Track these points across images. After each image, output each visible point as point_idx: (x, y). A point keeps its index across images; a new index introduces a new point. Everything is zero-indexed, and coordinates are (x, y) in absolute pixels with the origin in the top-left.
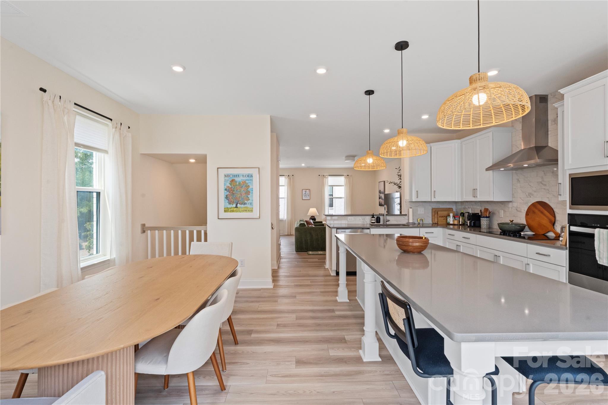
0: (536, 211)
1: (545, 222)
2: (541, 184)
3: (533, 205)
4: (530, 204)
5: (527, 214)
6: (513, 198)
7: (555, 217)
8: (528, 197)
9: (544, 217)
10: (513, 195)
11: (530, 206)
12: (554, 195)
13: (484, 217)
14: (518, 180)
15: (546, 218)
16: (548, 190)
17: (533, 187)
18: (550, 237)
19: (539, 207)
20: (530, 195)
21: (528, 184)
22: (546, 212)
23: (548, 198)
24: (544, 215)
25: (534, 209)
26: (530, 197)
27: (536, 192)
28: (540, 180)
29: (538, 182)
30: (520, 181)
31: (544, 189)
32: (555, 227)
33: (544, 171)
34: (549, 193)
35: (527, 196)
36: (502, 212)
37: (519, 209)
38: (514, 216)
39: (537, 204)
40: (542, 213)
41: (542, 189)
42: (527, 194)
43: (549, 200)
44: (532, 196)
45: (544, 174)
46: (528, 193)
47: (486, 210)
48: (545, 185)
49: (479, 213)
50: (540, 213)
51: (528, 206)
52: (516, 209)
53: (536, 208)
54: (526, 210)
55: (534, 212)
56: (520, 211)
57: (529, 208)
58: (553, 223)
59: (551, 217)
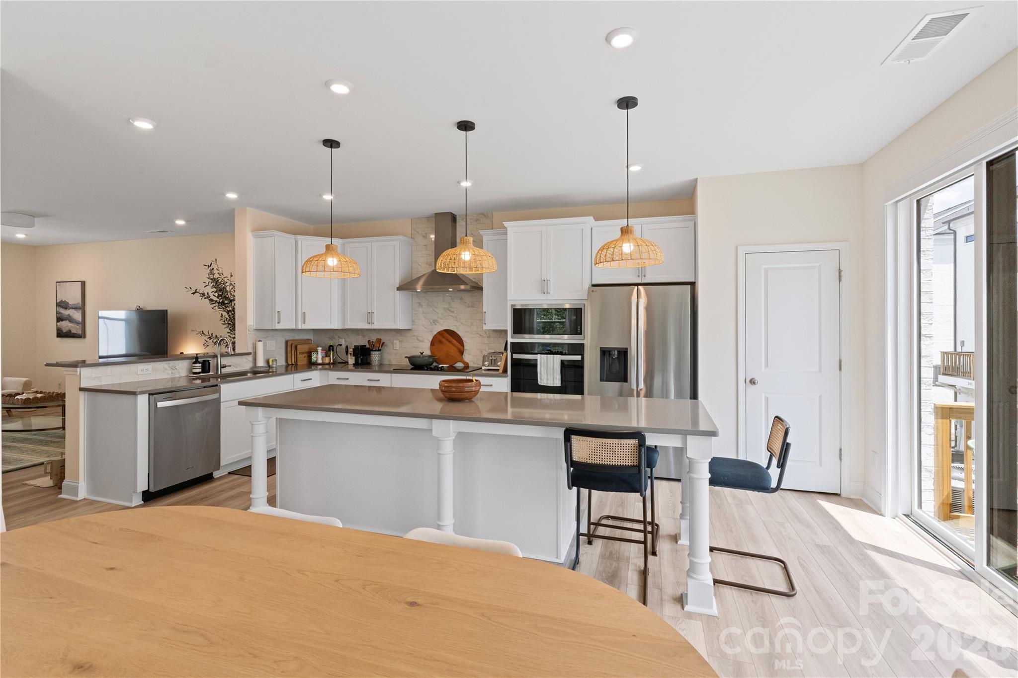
0: (444, 340)
1: (453, 351)
2: (448, 311)
3: (440, 333)
4: (435, 333)
5: (433, 343)
6: (413, 325)
7: (463, 346)
8: (432, 325)
9: (453, 347)
10: (413, 321)
11: (435, 335)
12: (462, 323)
13: (375, 351)
14: (420, 304)
15: (456, 349)
16: (456, 318)
17: (438, 313)
18: (459, 368)
19: (447, 335)
20: (435, 322)
21: (433, 309)
22: (454, 341)
23: (456, 326)
24: (453, 344)
25: (441, 338)
27: (441, 319)
28: (447, 306)
29: (445, 308)
30: (422, 306)
31: (452, 316)
32: (463, 356)
33: (451, 296)
34: (457, 321)
35: (431, 323)
36: (397, 343)
37: (421, 339)
38: (414, 347)
39: (444, 332)
40: (450, 342)
41: (449, 315)
42: (432, 321)
43: (457, 328)
44: (437, 324)
45: (452, 299)
47: (379, 340)
48: (453, 312)
49: (365, 346)
50: (446, 342)
51: (433, 335)
52: (418, 339)
53: (443, 337)
54: (431, 338)
55: (441, 342)
56: (422, 341)
57: (435, 337)
58: (462, 352)
59: (460, 346)
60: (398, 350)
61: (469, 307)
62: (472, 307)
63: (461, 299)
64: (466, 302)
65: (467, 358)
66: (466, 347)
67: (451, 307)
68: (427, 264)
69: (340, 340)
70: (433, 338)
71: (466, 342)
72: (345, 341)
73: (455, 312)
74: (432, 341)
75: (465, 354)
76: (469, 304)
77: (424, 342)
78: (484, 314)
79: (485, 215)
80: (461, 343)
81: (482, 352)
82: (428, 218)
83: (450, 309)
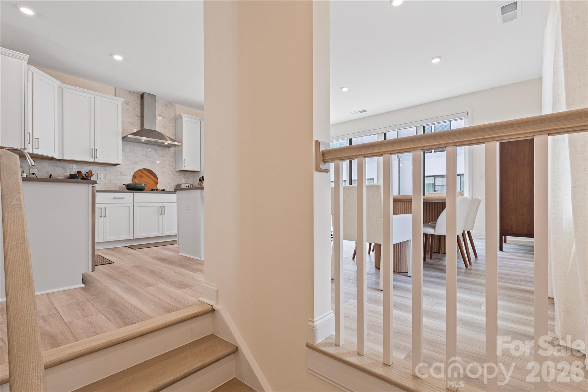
0: (144, 175)
2: (146, 157)
3: (140, 171)
4: (136, 170)
5: (134, 177)
7: (157, 179)
8: (134, 165)
9: (150, 180)
15: (153, 181)
16: (152, 162)
17: (138, 157)
19: (146, 172)
20: (135, 163)
21: (134, 155)
22: (152, 177)
23: (152, 167)
24: (151, 178)
25: (141, 174)
26: (136, 165)
27: (141, 161)
28: (146, 154)
29: (144, 155)
31: (149, 160)
35: (133, 163)
37: (124, 174)
38: (118, 179)
39: (142, 170)
40: (148, 176)
41: (147, 160)
42: (133, 162)
44: (138, 164)
46: (134, 161)
48: (150, 158)
50: (146, 177)
53: (143, 173)
54: (132, 174)
55: (141, 176)
56: (125, 175)
57: (136, 172)
58: (156, 183)
59: (155, 180)
60: (102, 180)
61: (161, 156)
62: (163, 156)
63: (155, 150)
64: (159, 153)
66: (159, 181)
68: (129, 122)
70: (134, 174)
71: (159, 177)
72: (39, 171)
75: (158, 185)
76: (161, 154)
77: (127, 176)
78: (184, 161)
79: (170, 103)
80: (156, 177)
81: (169, 183)
82: (131, 92)
83: (147, 155)
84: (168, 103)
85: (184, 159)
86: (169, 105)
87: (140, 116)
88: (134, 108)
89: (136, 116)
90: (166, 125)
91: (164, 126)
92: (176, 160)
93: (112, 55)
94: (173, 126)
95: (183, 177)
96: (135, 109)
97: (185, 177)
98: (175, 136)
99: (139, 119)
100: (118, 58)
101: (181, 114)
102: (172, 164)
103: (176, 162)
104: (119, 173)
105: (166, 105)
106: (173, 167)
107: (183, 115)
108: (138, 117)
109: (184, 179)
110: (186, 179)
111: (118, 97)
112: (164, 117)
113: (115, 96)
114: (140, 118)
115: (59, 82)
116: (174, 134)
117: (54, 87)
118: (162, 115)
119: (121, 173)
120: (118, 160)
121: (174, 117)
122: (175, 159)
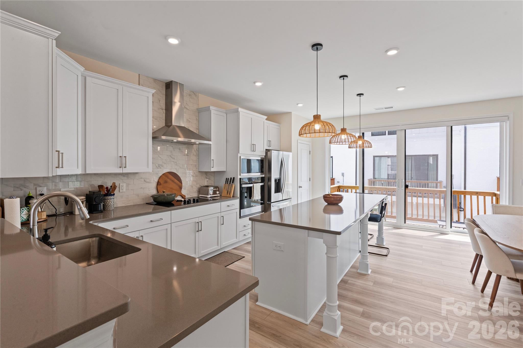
0: (168, 180)
1: (175, 187)
2: (170, 158)
3: (164, 175)
4: (160, 175)
5: (158, 183)
7: (181, 183)
8: (158, 168)
9: (175, 185)
11: (161, 176)
12: (180, 167)
15: (177, 186)
16: (176, 163)
17: (163, 159)
19: (170, 176)
20: (159, 166)
21: (159, 156)
22: (176, 181)
23: (176, 169)
24: (175, 183)
25: (166, 178)
26: (161, 168)
27: (166, 164)
28: (170, 154)
31: (173, 162)
33: (173, 147)
34: (176, 165)
36: (123, 186)
37: (148, 181)
38: (142, 188)
39: (167, 174)
40: (173, 181)
41: (171, 161)
42: (157, 166)
43: (177, 171)
44: (162, 168)
45: (173, 149)
46: (158, 164)
47: (114, 185)
48: (174, 159)
50: (170, 181)
51: (159, 177)
52: (144, 181)
53: (168, 177)
54: (156, 180)
55: (166, 182)
56: (148, 183)
58: (181, 188)
60: (124, 192)
61: (184, 155)
62: (187, 155)
63: (180, 149)
64: (182, 152)
65: (184, 192)
66: (183, 184)
67: (172, 155)
69: (38, 189)
70: (159, 180)
71: (183, 181)
73: (175, 158)
74: (158, 181)
75: (182, 190)
77: (150, 183)
78: (212, 161)
79: (194, 93)
80: (180, 181)
81: (192, 186)
82: (155, 80)
83: (172, 156)
84: (192, 93)
85: (212, 159)
86: (192, 95)
87: (165, 109)
88: (158, 99)
89: (161, 108)
90: (190, 118)
91: (188, 120)
92: (198, 159)
93: (166, 38)
94: (196, 119)
95: (205, 177)
96: (159, 101)
97: (207, 177)
98: (198, 131)
99: (164, 113)
100: (173, 41)
101: (210, 107)
102: (195, 164)
103: (199, 160)
104: (143, 180)
105: (190, 95)
106: (196, 167)
107: (211, 108)
108: (162, 110)
109: (206, 180)
110: (208, 179)
111: (143, 86)
112: (188, 109)
113: (139, 85)
114: (164, 111)
115: (82, 69)
116: (197, 129)
117: (77, 75)
118: (187, 107)
119: (145, 179)
120: (148, 168)
121: (197, 109)
122: (197, 157)
